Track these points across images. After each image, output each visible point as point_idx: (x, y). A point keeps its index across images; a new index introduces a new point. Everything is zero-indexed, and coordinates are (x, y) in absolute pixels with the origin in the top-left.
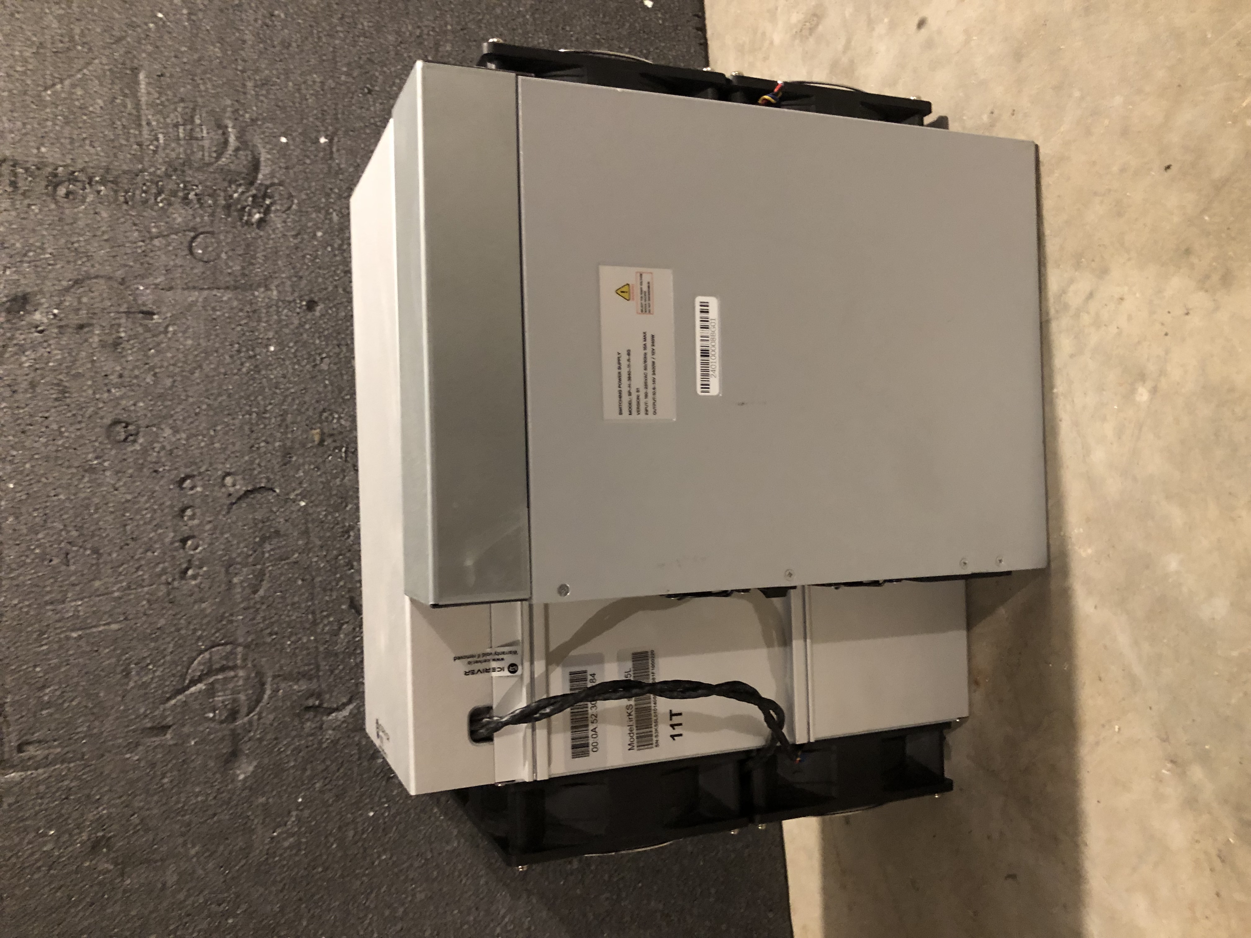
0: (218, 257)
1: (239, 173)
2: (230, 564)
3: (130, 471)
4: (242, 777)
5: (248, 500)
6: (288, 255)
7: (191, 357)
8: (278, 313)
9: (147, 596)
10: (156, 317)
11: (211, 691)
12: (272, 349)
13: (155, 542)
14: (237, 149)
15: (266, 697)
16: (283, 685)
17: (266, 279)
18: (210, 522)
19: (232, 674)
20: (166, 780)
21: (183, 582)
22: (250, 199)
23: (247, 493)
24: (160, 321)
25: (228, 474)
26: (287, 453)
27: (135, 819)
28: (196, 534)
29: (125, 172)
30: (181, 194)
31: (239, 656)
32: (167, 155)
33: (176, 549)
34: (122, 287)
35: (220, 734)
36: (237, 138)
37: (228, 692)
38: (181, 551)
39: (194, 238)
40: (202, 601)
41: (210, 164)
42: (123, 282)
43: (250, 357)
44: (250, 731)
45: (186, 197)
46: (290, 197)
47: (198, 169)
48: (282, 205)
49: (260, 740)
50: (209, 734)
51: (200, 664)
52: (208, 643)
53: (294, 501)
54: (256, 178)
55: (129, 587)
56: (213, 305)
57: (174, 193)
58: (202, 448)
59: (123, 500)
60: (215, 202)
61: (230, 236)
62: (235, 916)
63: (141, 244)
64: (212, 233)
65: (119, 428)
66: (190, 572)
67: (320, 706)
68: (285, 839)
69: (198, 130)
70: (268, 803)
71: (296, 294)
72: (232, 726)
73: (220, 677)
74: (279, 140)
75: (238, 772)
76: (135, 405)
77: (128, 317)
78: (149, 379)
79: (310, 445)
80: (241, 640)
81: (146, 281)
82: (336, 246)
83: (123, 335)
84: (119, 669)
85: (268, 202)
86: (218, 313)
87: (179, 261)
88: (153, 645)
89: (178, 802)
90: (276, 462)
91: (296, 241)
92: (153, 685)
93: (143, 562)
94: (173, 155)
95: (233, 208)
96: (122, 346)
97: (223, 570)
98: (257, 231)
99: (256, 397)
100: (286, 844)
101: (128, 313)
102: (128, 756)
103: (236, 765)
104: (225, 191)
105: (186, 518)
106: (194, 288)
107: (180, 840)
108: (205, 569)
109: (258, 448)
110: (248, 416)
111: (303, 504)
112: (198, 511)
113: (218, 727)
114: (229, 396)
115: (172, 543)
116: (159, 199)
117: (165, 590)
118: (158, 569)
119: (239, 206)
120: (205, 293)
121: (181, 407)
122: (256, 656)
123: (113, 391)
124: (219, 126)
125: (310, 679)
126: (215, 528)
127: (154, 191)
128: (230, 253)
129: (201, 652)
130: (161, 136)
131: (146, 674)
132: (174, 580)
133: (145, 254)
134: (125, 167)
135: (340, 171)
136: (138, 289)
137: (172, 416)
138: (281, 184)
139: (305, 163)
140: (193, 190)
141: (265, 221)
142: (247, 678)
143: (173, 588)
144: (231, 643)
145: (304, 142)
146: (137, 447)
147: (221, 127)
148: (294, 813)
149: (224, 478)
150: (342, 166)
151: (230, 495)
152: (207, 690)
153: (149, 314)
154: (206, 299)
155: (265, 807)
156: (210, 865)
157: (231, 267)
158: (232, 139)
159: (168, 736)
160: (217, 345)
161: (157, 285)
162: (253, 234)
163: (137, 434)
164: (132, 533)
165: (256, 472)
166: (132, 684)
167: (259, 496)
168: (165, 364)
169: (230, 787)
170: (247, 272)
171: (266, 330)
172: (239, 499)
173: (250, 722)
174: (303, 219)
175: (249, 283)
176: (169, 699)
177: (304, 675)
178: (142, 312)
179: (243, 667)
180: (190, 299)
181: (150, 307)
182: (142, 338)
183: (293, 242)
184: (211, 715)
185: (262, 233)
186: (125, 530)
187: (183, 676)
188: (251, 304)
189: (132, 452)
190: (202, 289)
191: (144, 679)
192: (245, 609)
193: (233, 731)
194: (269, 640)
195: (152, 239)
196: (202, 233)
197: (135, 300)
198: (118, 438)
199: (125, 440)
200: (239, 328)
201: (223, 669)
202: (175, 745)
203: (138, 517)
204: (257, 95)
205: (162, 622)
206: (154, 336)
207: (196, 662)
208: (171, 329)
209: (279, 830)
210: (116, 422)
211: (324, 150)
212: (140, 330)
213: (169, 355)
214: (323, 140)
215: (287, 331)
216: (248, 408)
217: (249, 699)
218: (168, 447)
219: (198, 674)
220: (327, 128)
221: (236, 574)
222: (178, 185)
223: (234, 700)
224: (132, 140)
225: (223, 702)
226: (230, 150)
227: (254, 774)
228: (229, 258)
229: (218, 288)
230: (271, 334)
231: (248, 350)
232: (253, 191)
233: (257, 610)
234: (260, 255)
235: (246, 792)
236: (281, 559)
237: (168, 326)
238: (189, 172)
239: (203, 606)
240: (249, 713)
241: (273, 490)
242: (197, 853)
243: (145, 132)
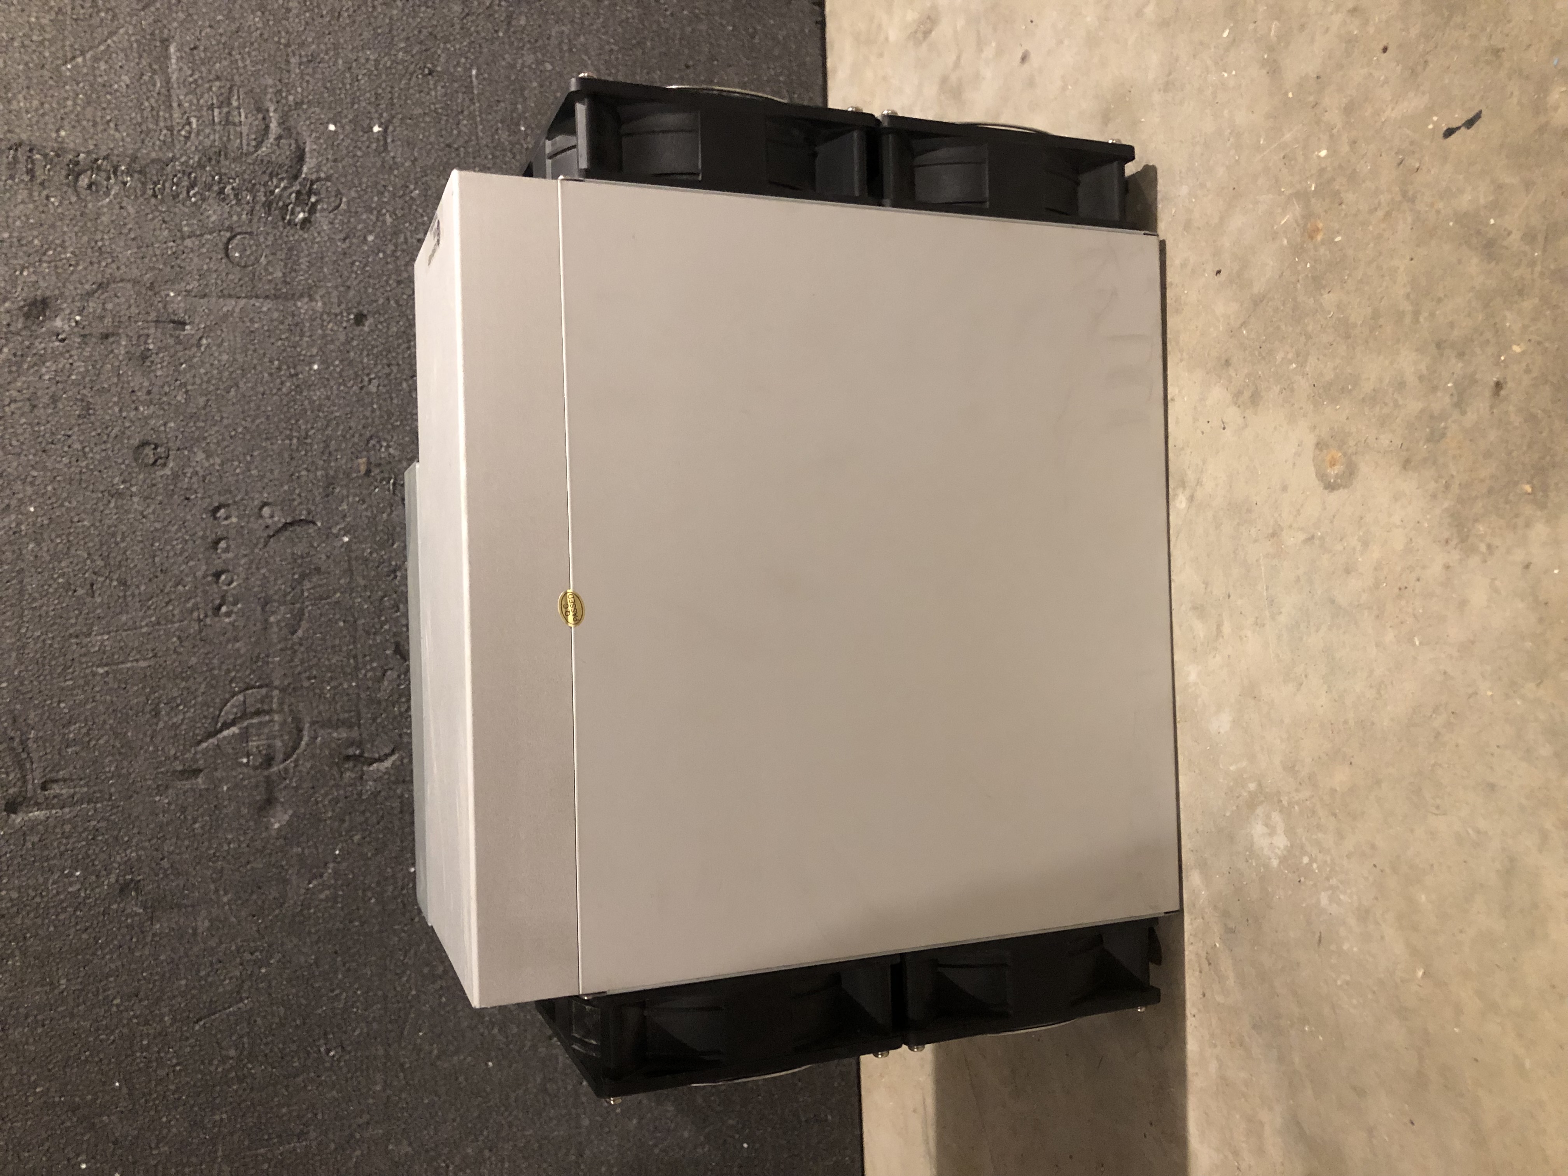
0: (257, 260)
1: (280, 166)
2: (266, 602)
3: (160, 498)
4: (277, 826)
5: (287, 533)
6: (335, 262)
7: (226, 374)
8: (323, 326)
9: (177, 633)
10: (188, 327)
11: (245, 736)
12: (316, 367)
13: (187, 575)
14: (279, 138)
15: (303, 743)
16: (321, 732)
17: (310, 288)
18: (245, 556)
19: (267, 718)
20: (197, 825)
21: (217, 619)
22: (294, 195)
23: (286, 526)
24: (193, 332)
25: (265, 504)
26: (330, 483)
27: (165, 864)
28: (231, 568)
29: (153, 161)
30: (216, 188)
31: (275, 700)
32: (201, 143)
33: (209, 584)
34: (150, 293)
35: (254, 781)
36: (280, 124)
37: (262, 737)
38: (215, 586)
39: (230, 240)
40: (236, 640)
41: (248, 154)
42: (151, 287)
43: (291, 376)
44: (285, 779)
45: (221, 191)
46: (339, 193)
47: (234, 160)
48: (329, 203)
49: (296, 789)
50: (242, 780)
51: (233, 706)
52: (242, 685)
53: (337, 536)
54: (300, 171)
55: (159, 623)
56: (251, 316)
57: (208, 187)
58: (238, 474)
59: (152, 529)
60: (254, 198)
61: (271, 238)
62: (269, 965)
63: (172, 244)
65: (148, 450)
66: (224, 609)
67: (361, 755)
68: (321, 891)
69: (236, 113)
70: (303, 853)
71: (343, 306)
72: (266, 773)
73: (255, 721)
74: (327, 128)
75: (272, 820)
76: (165, 424)
77: (157, 327)
78: (181, 397)
79: (354, 475)
80: (277, 683)
81: (177, 287)
82: (389, 252)
83: (151, 347)
84: (148, 708)
85: (313, 199)
86: (256, 325)
87: (213, 265)
88: (183, 684)
89: (209, 848)
90: (318, 493)
91: (344, 246)
92: (184, 727)
93: (173, 597)
94: (207, 143)
95: (274, 206)
96: (151, 359)
97: (259, 608)
98: (301, 232)
99: (297, 421)
100: (322, 896)
101: (157, 322)
102: (157, 798)
103: (271, 812)
104: (265, 185)
105: (219, 551)
106: (230, 296)
107: (212, 886)
108: (239, 606)
109: (299, 477)
110: (287, 442)
111: (346, 539)
112: (232, 544)
113: (252, 772)
114: (268, 418)
115: (204, 577)
116: (192, 193)
117: (197, 627)
118: (189, 605)
119: (281, 204)
120: (242, 302)
121: (216, 428)
122: (293, 700)
123: (141, 409)
124: (259, 110)
125: (351, 727)
126: (251, 562)
127: (185, 183)
128: (271, 258)
129: (235, 694)
130: (194, 120)
131: (176, 715)
132: (206, 616)
133: (176, 255)
134: (153, 155)
135: (395, 165)
136: (168, 295)
137: (205, 438)
138: (328, 178)
139: (355, 156)
140: (229, 183)
141: (310, 222)
142: (284, 723)
143: (206, 626)
144: (267, 686)
145: (354, 130)
146: (167, 471)
147: (261, 110)
148: (331, 865)
149: (261, 509)
150: (398, 160)
151: (267, 527)
152: (240, 734)
153: (182, 324)
154: (243, 309)
155: (301, 858)
156: (243, 913)
157: (271, 274)
158: (273, 125)
159: (200, 780)
160: (255, 361)
161: (188, 292)
162: (297, 237)
163: (167, 457)
164: (161, 564)
165: (296, 503)
166: (161, 725)
167: (298, 529)
168: (198, 381)
169: (264, 835)
170: (288, 280)
171: (309, 346)
172: (278, 532)
173: (286, 770)
174: (353, 220)
175: (291, 292)
176: (200, 742)
177: (343, 723)
178: (174, 322)
179: (279, 712)
180: (225, 309)
181: (181, 316)
182: (172, 351)
183: (341, 246)
184: (245, 760)
185: (306, 236)
186: (154, 563)
187: (216, 719)
188: (293, 315)
189: (162, 477)
190: (239, 297)
191: (175, 720)
192: (282, 650)
193: (267, 777)
194: (306, 684)
195: (183, 238)
196: (239, 234)
197: (165, 307)
198: (146, 461)
199: (154, 463)
200: (280, 343)
201: (258, 713)
202: (207, 789)
203: (169, 547)
204: (302, 73)
205: (194, 660)
206: (185, 349)
207: (229, 705)
208: (204, 341)
209: (315, 882)
210: (144, 444)
211: (378, 140)
212: (171, 341)
213: (202, 371)
214: (376, 129)
215: (332, 347)
216: (288, 432)
217: (285, 745)
218: (201, 473)
219: (231, 717)
220: (381, 115)
221: (273, 613)
222: (213, 178)
223: (269, 746)
224: (162, 124)
225: (258, 747)
226: (272, 137)
227: (289, 823)
228: (269, 262)
229: (257, 297)
230: (314, 351)
231: (289, 368)
232: (296, 187)
233: (295, 652)
234: (304, 261)
235: (281, 842)
236: (321, 598)
237: (201, 338)
238: (224, 163)
239: (237, 645)
240: (285, 760)
241: (314, 523)
242: (229, 901)
243: (176, 114)
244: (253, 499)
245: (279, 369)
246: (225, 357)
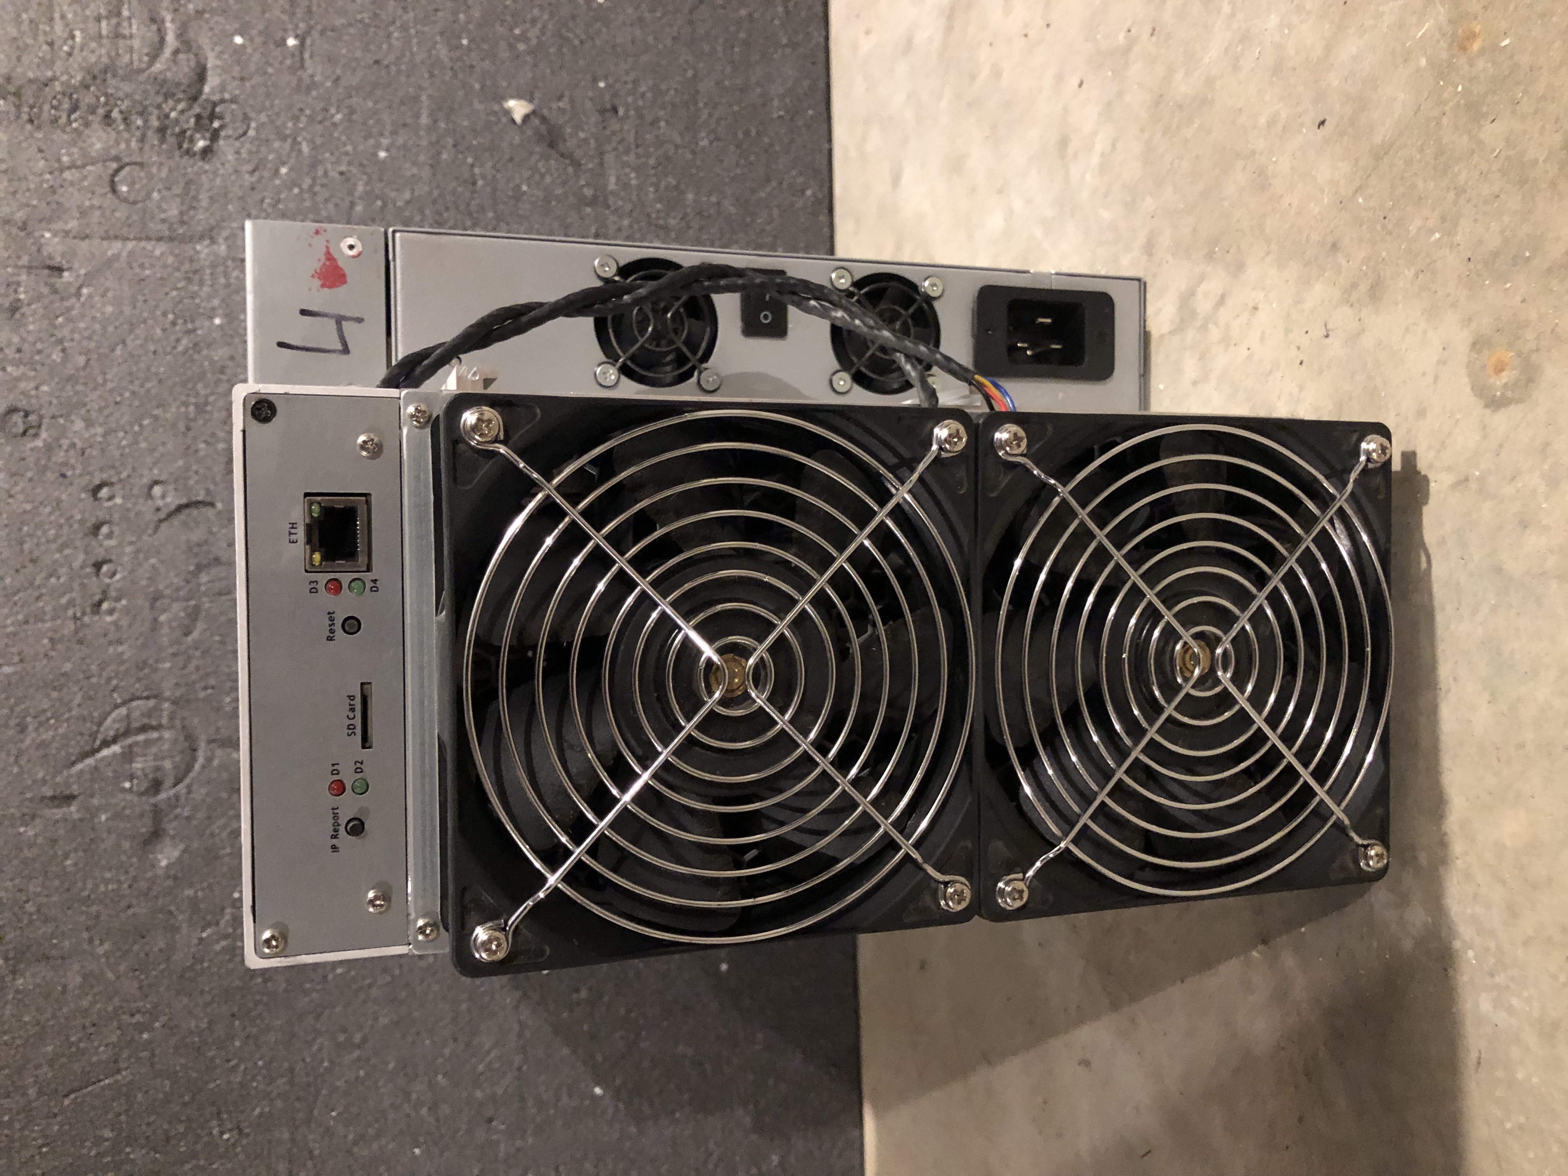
0: (149, 196)
1: (178, 85)
2: (156, 598)
3: (29, 474)
4: (164, 863)
5: (181, 517)
6: (241, 198)
7: (110, 329)
8: (226, 275)
9: (49, 634)
10: (66, 274)
11: (128, 755)
12: (217, 321)
13: (61, 566)
14: (176, 52)
15: (197, 766)
16: (219, 752)
17: (211, 230)
18: (131, 543)
19: (155, 735)
20: (69, 862)
21: (96, 618)
22: (192, 120)
23: (180, 508)
24: (71, 280)
25: (156, 482)
27: (30, 907)
28: (113, 557)
29: (31, 81)
30: (101, 111)
31: (165, 713)
32: (84, 59)
33: (87, 576)
34: (22, 234)
35: (138, 810)
36: (177, 37)
37: (149, 757)
38: (94, 579)
39: (117, 171)
40: (120, 642)
42: (23, 227)
43: (189, 332)
44: (176, 807)
45: (107, 116)
46: (246, 118)
47: (125, 78)
48: (235, 129)
49: (188, 818)
50: (124, 808)
51: (114, 721)
52: (127, 696)
54: (200, 92)
55: (26, 622)
56: (140, 261)
57: (93, 110)
58: (124, 447)
59: (21, 511)
60: (146, 121)
61: (165, 169)
62: (151, 1029)
63: (48, 176)
64: (141, 165)
65: (17, 418)
66: (105, 606)
68: (218, 941)
69: (125, 24)
70: (196, 897)
72: (153, 800)
73: (141, 738)
74: (232, 40)
75: (159, 857)
76: (37, 388)
77: (29, 274)
78: (57, 356)
80: (167, 694)
81: (53, 226)
82: (305, 186)
83: (22, 296)
84: (13, 722)
85: (216, 124)
86: (147, 272)
87: (96, 202)
88: (55, 694)
89: (83, 889)
90: (218, 470)
91: (254, 179)
92: (55, 745)
93: (44, 591)
94: (93, 58)
95: (169, 132)
96: (22, 311)
97: (147, 604)
98: (200, 163)
99: (195, 384)
100: (218, 947)
101: (30, 268)
102: (22, 830)
103: (158, 847)
104: (159, 107)
105: (100, 537)
106: (116, 237)
107: (85, 935)
108: (124, 602)
109: (196, 451)
110: (183, 409)
112: (116, 529)
113: (136, 799)
114: (160, 381)
115: (82, 567)
116: (73, 117)
117: (73, 627)
118: (64, 601)
119: (177, 129)
120: (130, 245)
121: (98, 393)
122: (186, 714)
123: (9, 369)
124: (153, 20)
126: (138, 551)
127: (66, 105)
128: (165, 193)
129: (116, 706)
130: (78, 33)
131: (47, 730)
132: (84, 613)
133: (53, 190)
134: (31, 75)
135: (313, 86)
136: (43, 236)
137: (85, 405)
138: (233, 100)
139: (266, 73)
140: (116, 105)
141: (212, 151)
142: (174, 742)
143: (83, 625)
144: (155, 697)
145: (265, 43)
146: (39, 443)
147: (155, 20)
148: (228, 910)
149: (151, 487)
150: (317, 78)
151: (158, 509)
152: (123, 754)
153: (59, 270)
154: (131, 253)
155: (194, 902)
156: (122, 968)
157: (164, 211)
158: (171, 38)
159: (73, 808)
160: (146, 315)
161: (67, 233)
162: (196, 168)
163: (39, 426)
164: (31, 552)
165: (191, 482)
166: (28, 741)
167: (195, 512)
168: (77, 336)
169: (149, 875)
170: (185, 218)
171: (210, 297)
172: (170, 515)
173: (177, 797)
174: (263, 149)
175: (188, 234)
176: (73, 763)
178: (48, 267)
179: (169, 728)
180: (110, 253)
181: (58, 260)
182: (46, 301)
183: (248, 179)
184: (127, 785)
185: (207, 167)
186: (22, 551)
187: (93, 736)
188: (191, 261)
189: (32, 450)
190: (127, 239)
191: (44, 737)
192: (174, 655)
193: (155, 805)
194: (203, 695)
195: (61, 171)
196: (128, 164)
197: (39, 250)
198: (14, 430)
199: (24, 433)
200: (174, 293)
201: (143, 729)
202: (82, 819)
203: (39, 533)
205: (67, 667)
206: (62, 299)
207: (109, 720)
208: (85, 291)
209: (209, 931)
210: (12, 410)
211: (293, 55)
212: (45, 290)
213: (82, 325)
214: (291, 42)
215: (237, 298)
216: (183, 398)
217: (176, 767)
218: (79, 445)
219: (112, 733)
220: (297, 26)
221: (164, 611)
222: (98, 98)
223: (158, 769)
224: (41, 38)
225: (143, 769)
226: (167, 52)
227: (179, 860)
228: (163, 198)
229: (148, 239)
230: (216, 302)
231: (186, 322)
232: (197, 110)
233: (189, 658)
234: (204, 197)
235: (170, 882)
236: (220, 594)
237: (80, 287)
238: (112, 82)
239: (120, 649)
240: (175, 785)
241: (212, 504)
242: (106, 953)
243: (59, 27)
244: (141, 476)
245: (174, 324)
246: (109, 309)
